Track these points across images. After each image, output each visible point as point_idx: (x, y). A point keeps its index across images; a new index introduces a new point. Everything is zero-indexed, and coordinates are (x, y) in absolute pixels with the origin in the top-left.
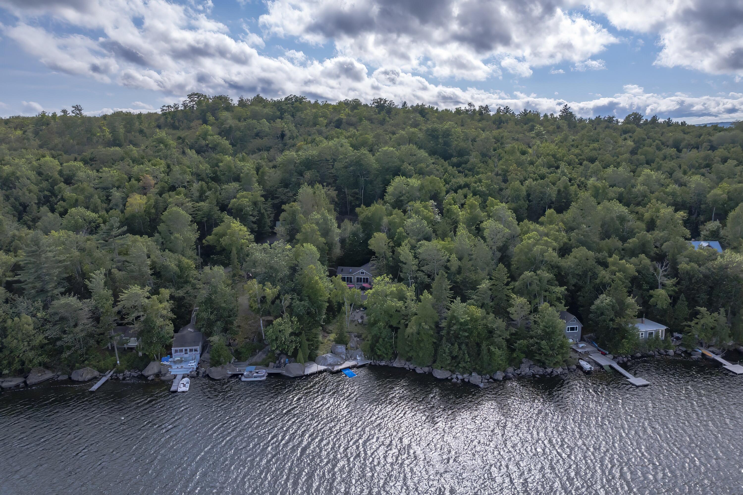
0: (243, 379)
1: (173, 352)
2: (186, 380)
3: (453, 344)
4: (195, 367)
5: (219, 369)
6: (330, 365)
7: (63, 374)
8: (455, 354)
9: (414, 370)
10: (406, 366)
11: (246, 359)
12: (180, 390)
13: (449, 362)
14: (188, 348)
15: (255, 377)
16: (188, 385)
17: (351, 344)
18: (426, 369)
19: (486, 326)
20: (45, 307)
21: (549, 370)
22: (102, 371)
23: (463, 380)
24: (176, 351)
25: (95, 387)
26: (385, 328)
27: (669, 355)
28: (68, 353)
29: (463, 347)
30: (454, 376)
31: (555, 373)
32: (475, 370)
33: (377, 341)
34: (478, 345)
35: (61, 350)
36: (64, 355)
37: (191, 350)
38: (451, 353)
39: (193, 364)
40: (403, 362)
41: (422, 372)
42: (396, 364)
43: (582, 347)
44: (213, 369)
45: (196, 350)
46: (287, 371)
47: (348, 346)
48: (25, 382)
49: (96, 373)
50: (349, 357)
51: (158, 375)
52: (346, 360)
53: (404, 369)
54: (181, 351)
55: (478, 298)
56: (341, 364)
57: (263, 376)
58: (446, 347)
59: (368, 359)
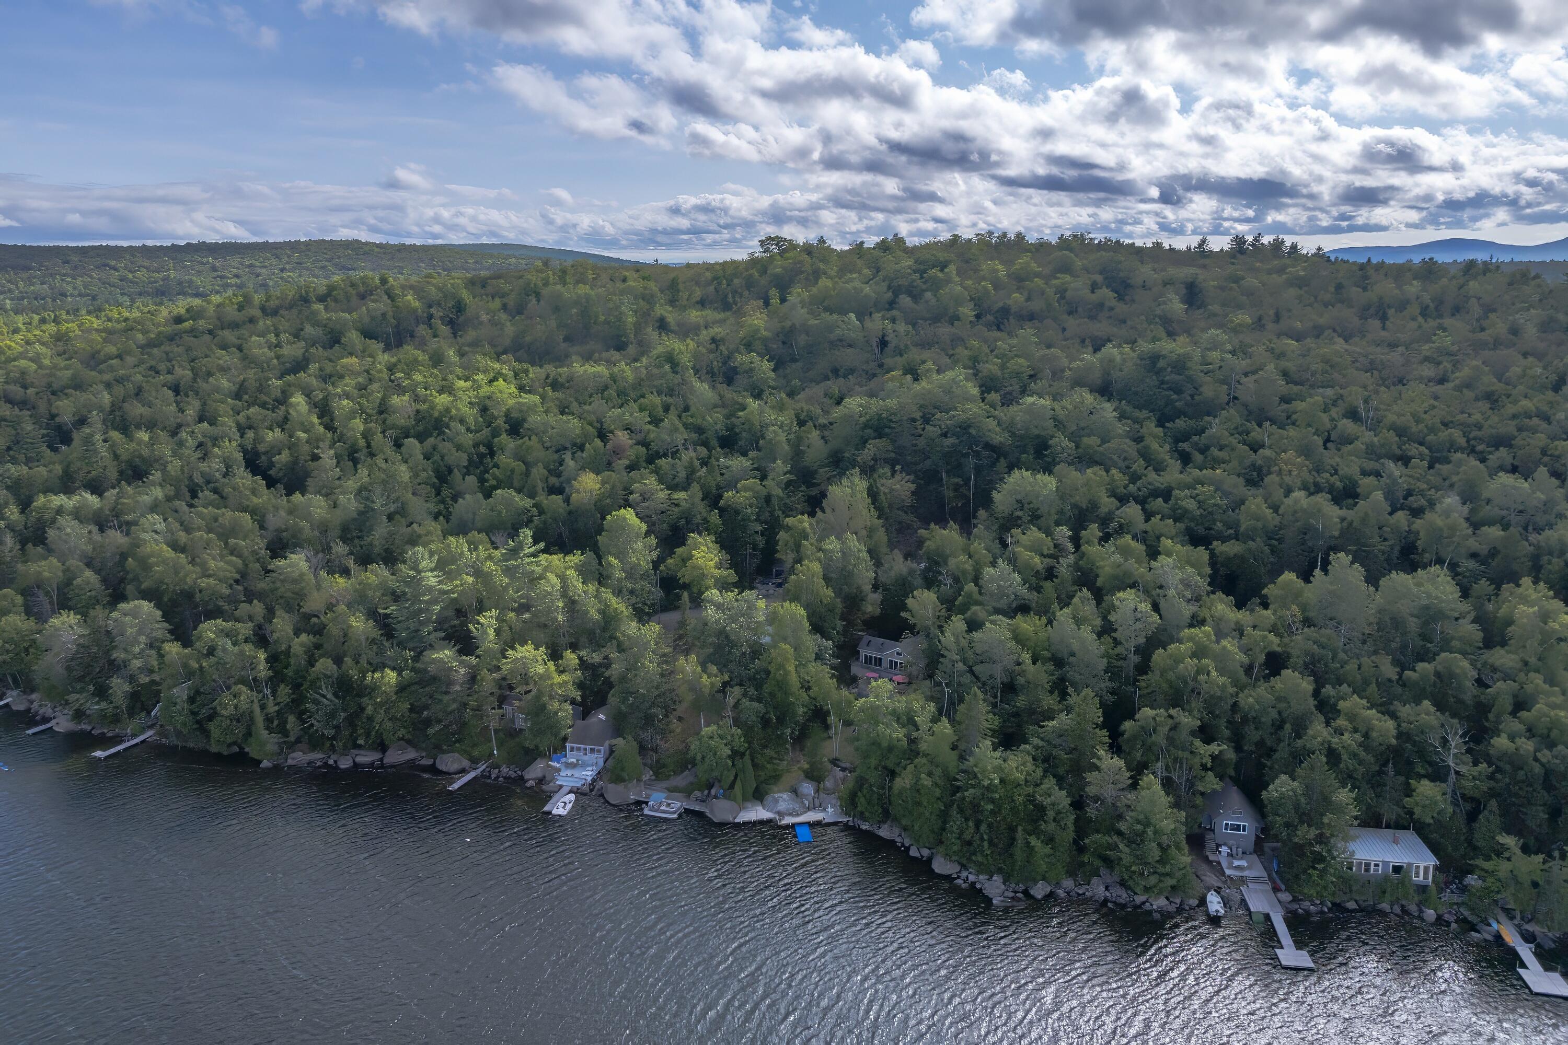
0: (647, 811)
1: (568, 749)
2: (572, 797)
3: (967, 820)
4: (589, 779)
5: (620, 787)
6: (779, 813)
7: (428, 757)
8: (967, 836)
9: (908, 849)
10: (898, 839)
11: (668, 777)
12: (555, 812)
13: (955, 848)
14: (588, 747)
15: (665, 812)
16: (569, 806)
17: (829, 783)
18: (926, 852)
19: (1031, 799)
20: (416, 659)
21: (1139, 899)
22: (474, 761)
23: (973, 883)
24: (572, 749)
25: (456, 786)
26: (876, 768)
27: (1422, 919)
28: (437, 728)
29: (983, 827)
30: (964, 874)
31: (1147, 906)
32: (1000, 871)
33: (861, 788)
34: (1012, 829)
35: (428, 723)
36: (431, 731)
37: (592, 750)
38: (961, 833)
39: (588, 774)
40: (897, 831)
41: (918, 855)
42: (885, 832)
43: (1238, 868)
44: (611, 786)
45: (599, 751)
46: (712, 811)
47: (822, 786)
48: (381, 760)
49: (466, 763)
50: (817, 803)
51: (541, 781)
52: (809, 809)
53: (894, 842)
54: (579, 749)
55: (1041, 743)
56: (798, 815)
57: (674, 813)
58: (956, 822)
59: (847, 814)
